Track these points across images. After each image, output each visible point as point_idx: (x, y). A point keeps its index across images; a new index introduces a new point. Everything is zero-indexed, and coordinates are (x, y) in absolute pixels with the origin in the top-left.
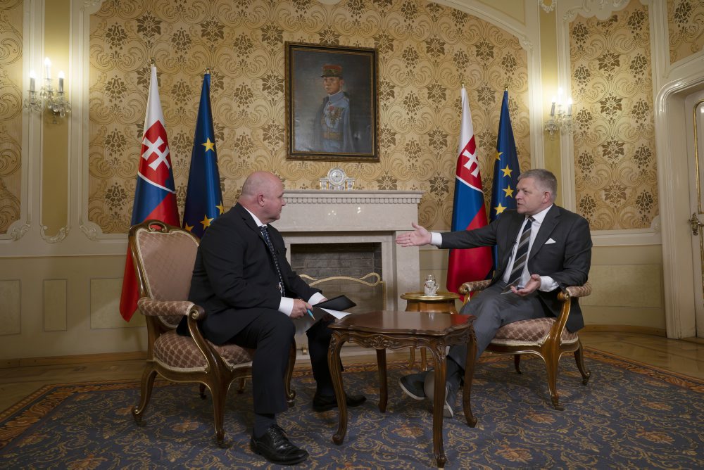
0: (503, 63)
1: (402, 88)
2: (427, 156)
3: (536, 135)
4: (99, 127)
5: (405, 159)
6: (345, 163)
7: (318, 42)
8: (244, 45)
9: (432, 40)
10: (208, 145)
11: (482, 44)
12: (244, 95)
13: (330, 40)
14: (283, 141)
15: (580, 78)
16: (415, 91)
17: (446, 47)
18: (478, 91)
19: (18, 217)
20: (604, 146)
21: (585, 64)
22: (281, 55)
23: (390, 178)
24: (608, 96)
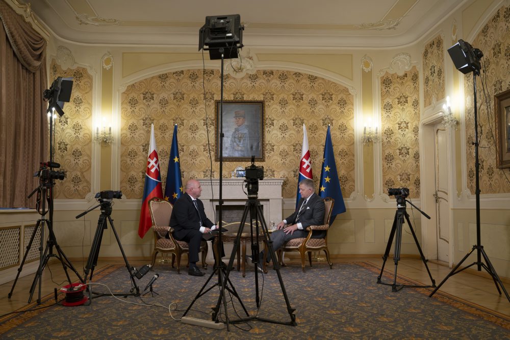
0: (339, 103)
1: (278, 121)
2: (292, 157)
3: (358, 144)
4: (125, 148)
5: (279, 159)
6: (246, 163)
7: (232, 99)
8: (194, 103)
9: (296, 93)
10: (176, 160)
11: (325, 93)
12: (194, 129)
13: (239, 97)
14: (213, 151)
15: (387, 109)
16: (286, 122)
17: (304, 96)
18: (323, 120)
19: (90, 191)
20: (399, 149)
21: (390, 101)
22: (213, 106)
23: (271, 170)
24: (402, 120)
